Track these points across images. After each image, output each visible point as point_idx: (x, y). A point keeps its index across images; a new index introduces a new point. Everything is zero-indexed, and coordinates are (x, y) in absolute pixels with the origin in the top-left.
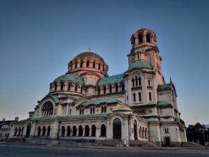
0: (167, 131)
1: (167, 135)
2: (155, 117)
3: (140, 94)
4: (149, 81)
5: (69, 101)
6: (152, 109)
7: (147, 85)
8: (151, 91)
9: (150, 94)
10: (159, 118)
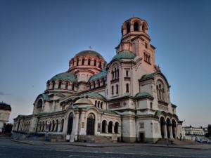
0: (142, 126)
1: (142, 130)
2: (128, 110)
3: (117, 86)
4: (127, 72)
5: (55, 98)
6: (126, 102)
7: (125, 75)
8: (128, 82)
9: (127, 85)
10: (136, 111)
